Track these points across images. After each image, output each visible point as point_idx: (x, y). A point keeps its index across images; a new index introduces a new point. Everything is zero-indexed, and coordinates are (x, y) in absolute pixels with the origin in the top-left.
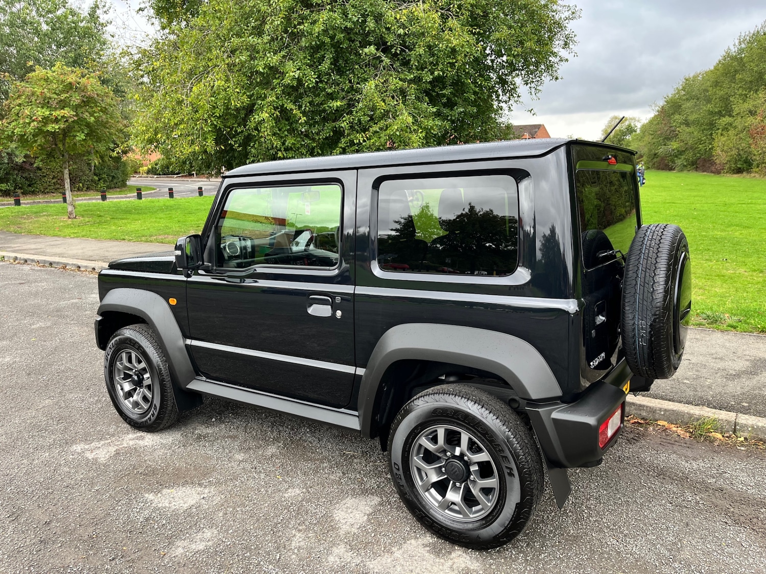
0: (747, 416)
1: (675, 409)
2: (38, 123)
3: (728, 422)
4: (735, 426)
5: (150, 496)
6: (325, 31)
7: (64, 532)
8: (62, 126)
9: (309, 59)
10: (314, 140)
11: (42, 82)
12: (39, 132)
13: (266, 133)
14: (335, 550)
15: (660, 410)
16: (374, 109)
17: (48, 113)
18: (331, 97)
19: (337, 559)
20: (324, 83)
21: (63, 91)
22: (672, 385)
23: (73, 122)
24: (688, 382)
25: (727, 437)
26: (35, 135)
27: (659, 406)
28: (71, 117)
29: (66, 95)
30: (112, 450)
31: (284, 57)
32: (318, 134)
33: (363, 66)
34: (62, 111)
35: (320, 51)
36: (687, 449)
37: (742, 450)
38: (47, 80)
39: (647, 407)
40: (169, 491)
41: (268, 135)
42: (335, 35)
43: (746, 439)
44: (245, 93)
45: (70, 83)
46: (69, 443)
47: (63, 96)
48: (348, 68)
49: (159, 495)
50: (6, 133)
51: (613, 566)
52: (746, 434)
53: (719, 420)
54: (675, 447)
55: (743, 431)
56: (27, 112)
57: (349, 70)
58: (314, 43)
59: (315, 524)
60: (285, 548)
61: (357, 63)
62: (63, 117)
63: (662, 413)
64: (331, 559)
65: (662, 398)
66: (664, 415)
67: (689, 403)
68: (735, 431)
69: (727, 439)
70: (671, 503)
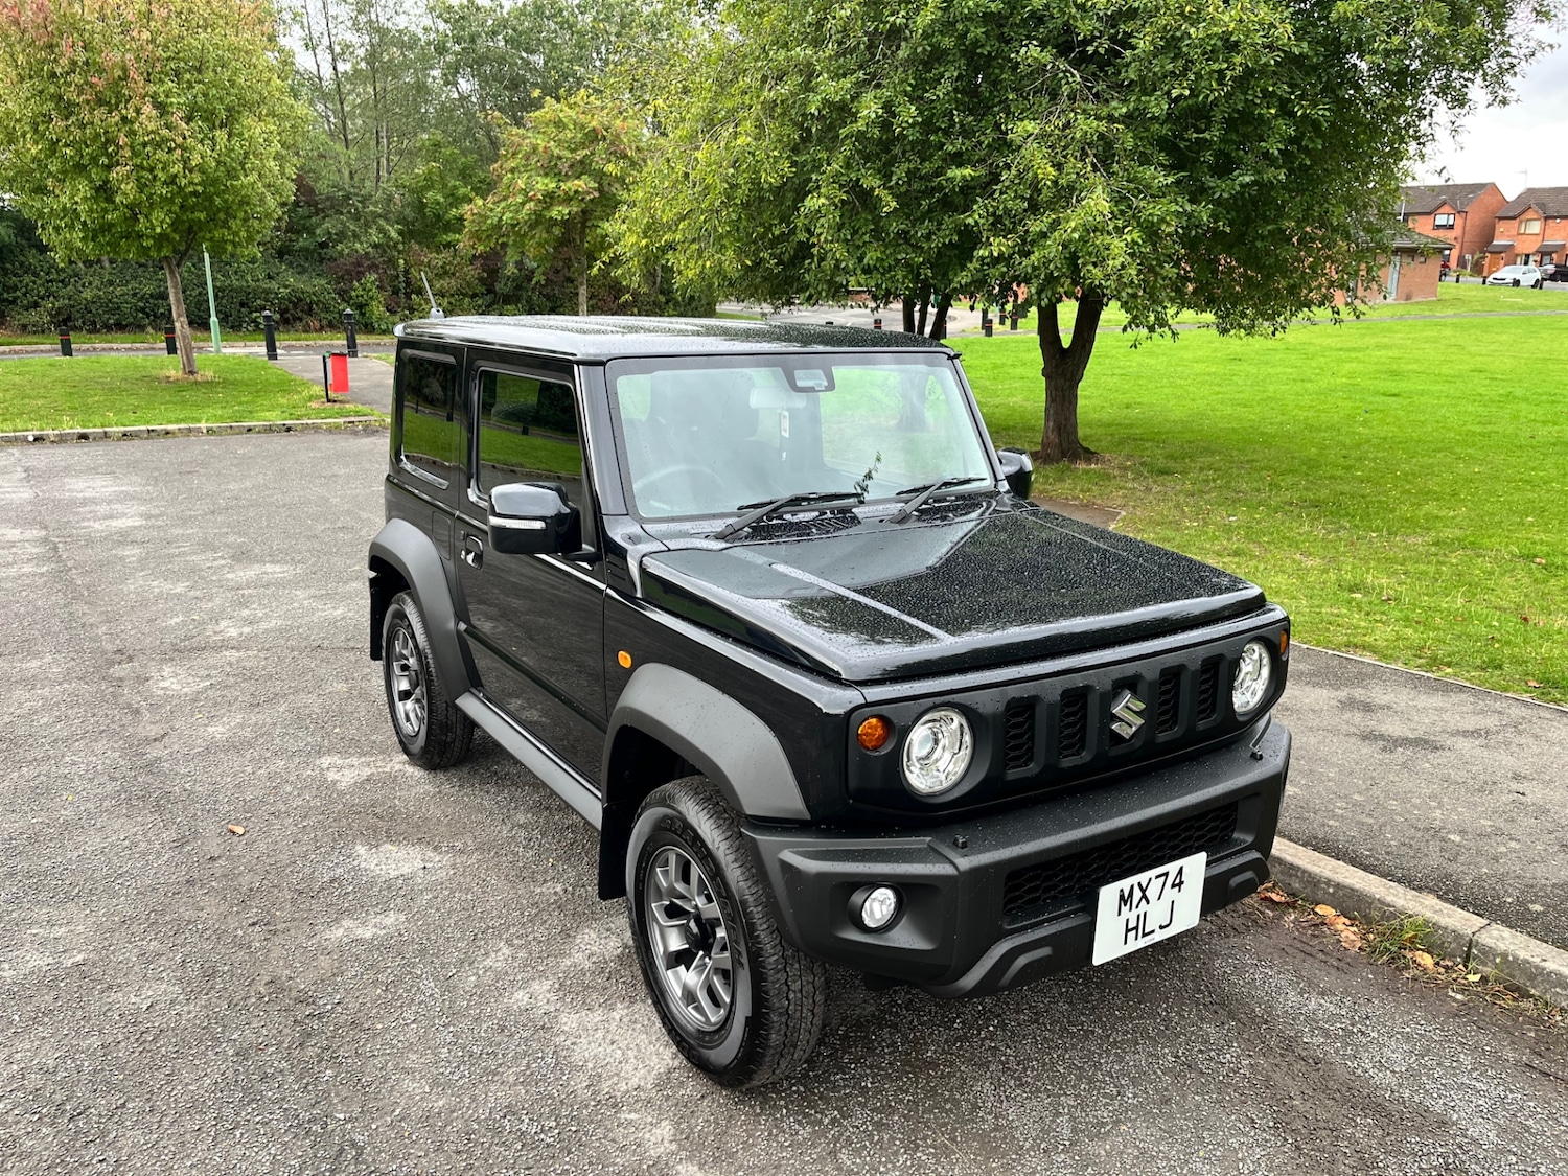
0: (1507, 932)
1: (1357, 886)
2: (536, 205)
3: (1457, 936)
4: (1469, 948)
5: (361, 849)
6: (947, 26)
7: (225, 876)
8: (575, 209)
9: (910, 85)
10: (917, 248)
11: (552, 129)
12: (538, 220)
13: (822, 239)
14: (536, 985)
15: (1328, 882)
16: (1035, 187)
17: (554, 185)
18: (958, 159)
19: (526, 999)
20: (940, 134)
21: (583, 145)
22: (1412, 839)
23: (592, 200)
24: (1458, 839)
25: (1446, 968)
26: (532, 227)
27: (1327, 874)
28: (589, 193)
29: (585, 152)
30: (367, 772)
31: (859, 84)
32: (928, 237)
33: (1028, 95)
34: (576, 182)
35: (936, 66)
36: (1333, 971)
37: (1455, 1000)
38: (559, 124)
39: (1304, 871)
40: (391, 847)
41: (826, 241)
42: (968, 31)
43: (1484, 980)
44: (788, 157)
45: (594, 130)
46: (320, 751)
47: (582, 153)
48: (997, 100)
49: (374, 850)
50: (489, 221)
51: (945, 1124)
52: (1488, 970)
53: (1440, 927)
54: (1310, 960)
55: (1484, 964)
56: (521, 184)
57: (1000, 102)
58: (919, 50)
59: (541, 942)
60: (470, 964)
61: (1014, 90)
62: (576, 192)
63: (1331, 890)
64: (519, 995)
65: (1355, 862)
66: (1333, 894)
67: (1406, 881)
68: (1467, 958)
69: (1442, 970)
70: (1177, 1057)
